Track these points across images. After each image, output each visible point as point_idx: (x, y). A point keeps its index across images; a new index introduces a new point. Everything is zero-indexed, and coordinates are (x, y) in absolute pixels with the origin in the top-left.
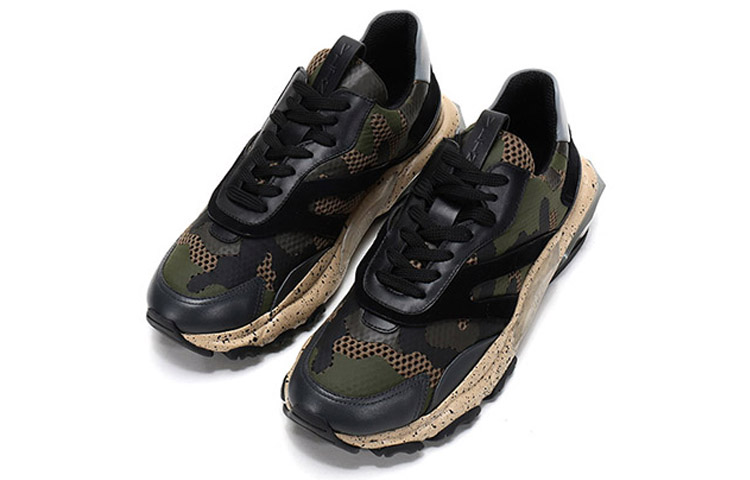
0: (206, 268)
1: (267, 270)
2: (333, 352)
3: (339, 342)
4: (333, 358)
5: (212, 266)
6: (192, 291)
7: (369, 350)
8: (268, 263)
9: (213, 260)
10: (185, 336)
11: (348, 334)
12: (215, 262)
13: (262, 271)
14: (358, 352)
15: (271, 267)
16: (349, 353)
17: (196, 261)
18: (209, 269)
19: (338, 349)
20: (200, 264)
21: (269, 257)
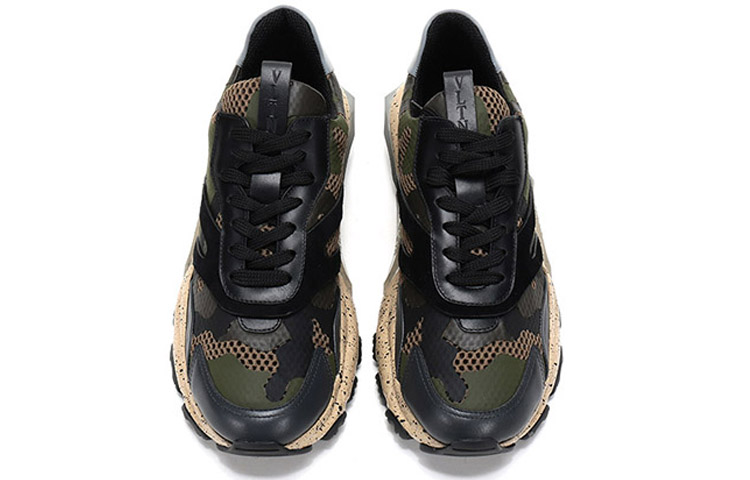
0: (271, 369)
1: (320, 336)
2: (459, 374)
3: (457, 362)
4: (463, 379)
5: (275, 364)
6: (273, 400)
7: (490, 354)
8: (317, 329)
9: (271, 357)
10: (289, 447)
11: (460, 349)
12: (275, 359)
13: (317, 340)
14: (482, 361)
15: (322, 331)
16: (474, 366)
17: (254, 368)
18: (275, 368)
19: (462, 368)
20: (262, 368)
21: (315, 323)
